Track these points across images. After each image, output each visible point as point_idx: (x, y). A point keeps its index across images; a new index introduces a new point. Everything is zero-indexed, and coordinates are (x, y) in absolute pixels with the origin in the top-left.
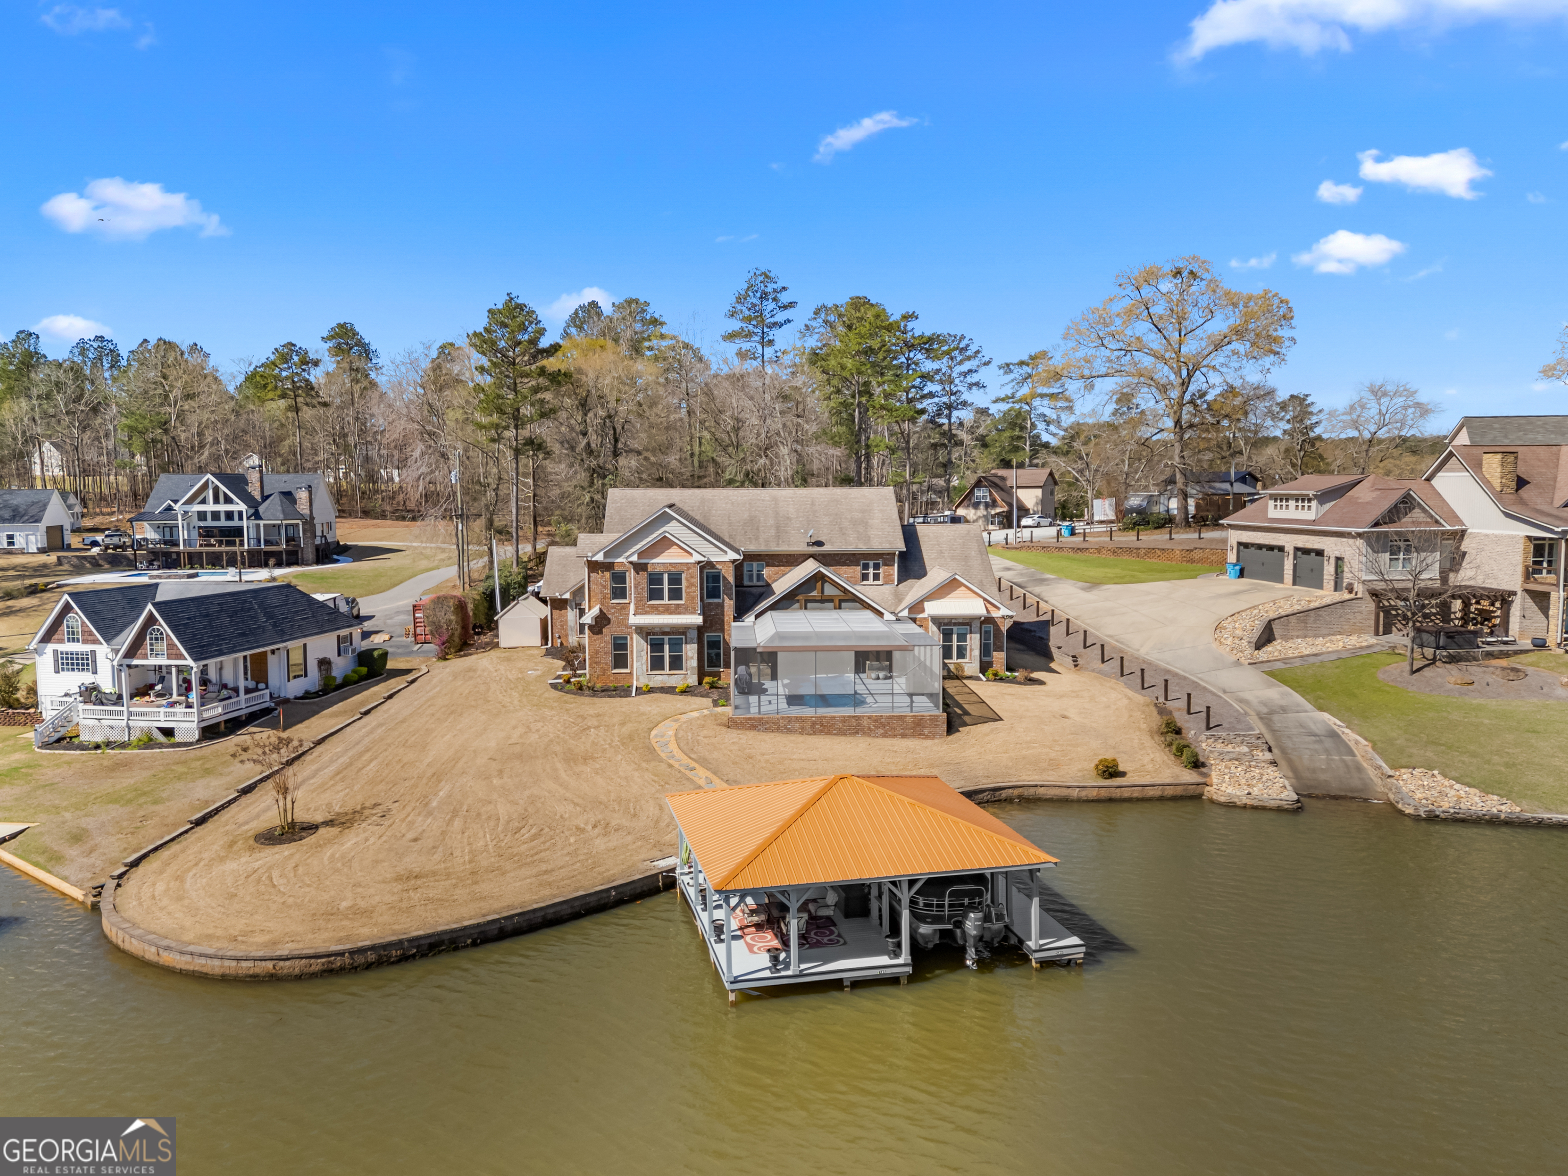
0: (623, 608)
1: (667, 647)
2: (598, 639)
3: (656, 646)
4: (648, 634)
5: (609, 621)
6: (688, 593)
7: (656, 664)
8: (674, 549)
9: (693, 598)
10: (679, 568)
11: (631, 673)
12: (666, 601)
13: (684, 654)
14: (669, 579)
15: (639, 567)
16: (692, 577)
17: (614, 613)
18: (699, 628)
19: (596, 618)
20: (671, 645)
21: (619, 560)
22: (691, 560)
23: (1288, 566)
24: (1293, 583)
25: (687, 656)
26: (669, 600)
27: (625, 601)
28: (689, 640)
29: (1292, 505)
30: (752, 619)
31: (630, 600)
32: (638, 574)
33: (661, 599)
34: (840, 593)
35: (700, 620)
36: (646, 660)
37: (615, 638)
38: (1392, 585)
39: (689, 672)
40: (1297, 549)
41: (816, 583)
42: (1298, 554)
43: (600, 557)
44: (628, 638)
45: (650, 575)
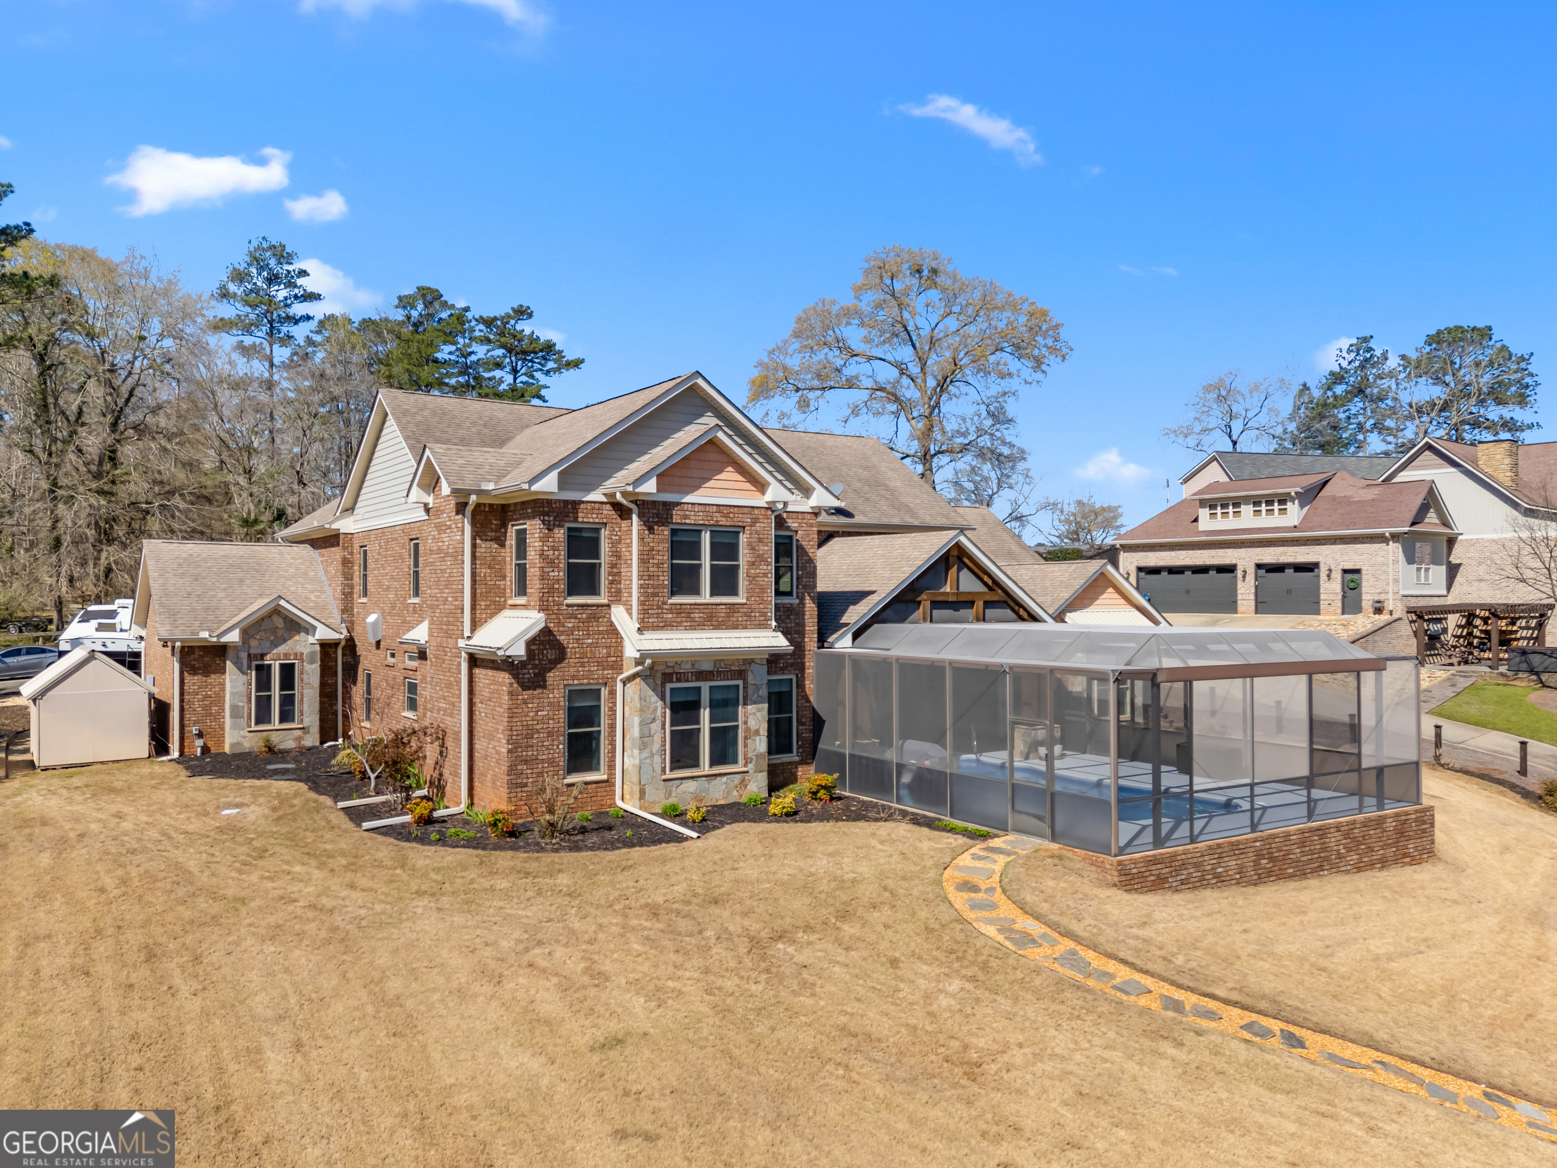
0: (594, 618)
1: (705, 714)
2: (531, 700)
3: (683, 709)
4: (667, 677)
5: (561, 654)
6: (752, 578)
7: (683, 752)
8: (729, 474)
9: (763, 590)
10: (737, 519)
11: (609, 783)
12: (706, 596)
13: (740, 723)
14: (713, 545)
15: (654, 512)
16: (760, 540)
17: (570, 631)
18: (774, 660)
19: (530, 643)
20: (714, 705)
21: (591, 497)
22: (761, 501)
23: (1246, 591)
24: (1257, 612)
25: (747, 730)
26: (712, 595)
27: (602, 599)
28: (750, 690)
29: (1247, 510)
30: (847, 641)
31: (617, 596)
32: (651, 529)
33: (696, 591)
34: (984, 589)
35: (780, 641)
36: (657, 746)
37: (573, 694)
38: (1422, 603)
39: (750, 766)
40: (1259, 566)
41: (947, 570)
42: (1262, 572)
43: (549, 485)
44: (604, 692)
45: (674, 532)
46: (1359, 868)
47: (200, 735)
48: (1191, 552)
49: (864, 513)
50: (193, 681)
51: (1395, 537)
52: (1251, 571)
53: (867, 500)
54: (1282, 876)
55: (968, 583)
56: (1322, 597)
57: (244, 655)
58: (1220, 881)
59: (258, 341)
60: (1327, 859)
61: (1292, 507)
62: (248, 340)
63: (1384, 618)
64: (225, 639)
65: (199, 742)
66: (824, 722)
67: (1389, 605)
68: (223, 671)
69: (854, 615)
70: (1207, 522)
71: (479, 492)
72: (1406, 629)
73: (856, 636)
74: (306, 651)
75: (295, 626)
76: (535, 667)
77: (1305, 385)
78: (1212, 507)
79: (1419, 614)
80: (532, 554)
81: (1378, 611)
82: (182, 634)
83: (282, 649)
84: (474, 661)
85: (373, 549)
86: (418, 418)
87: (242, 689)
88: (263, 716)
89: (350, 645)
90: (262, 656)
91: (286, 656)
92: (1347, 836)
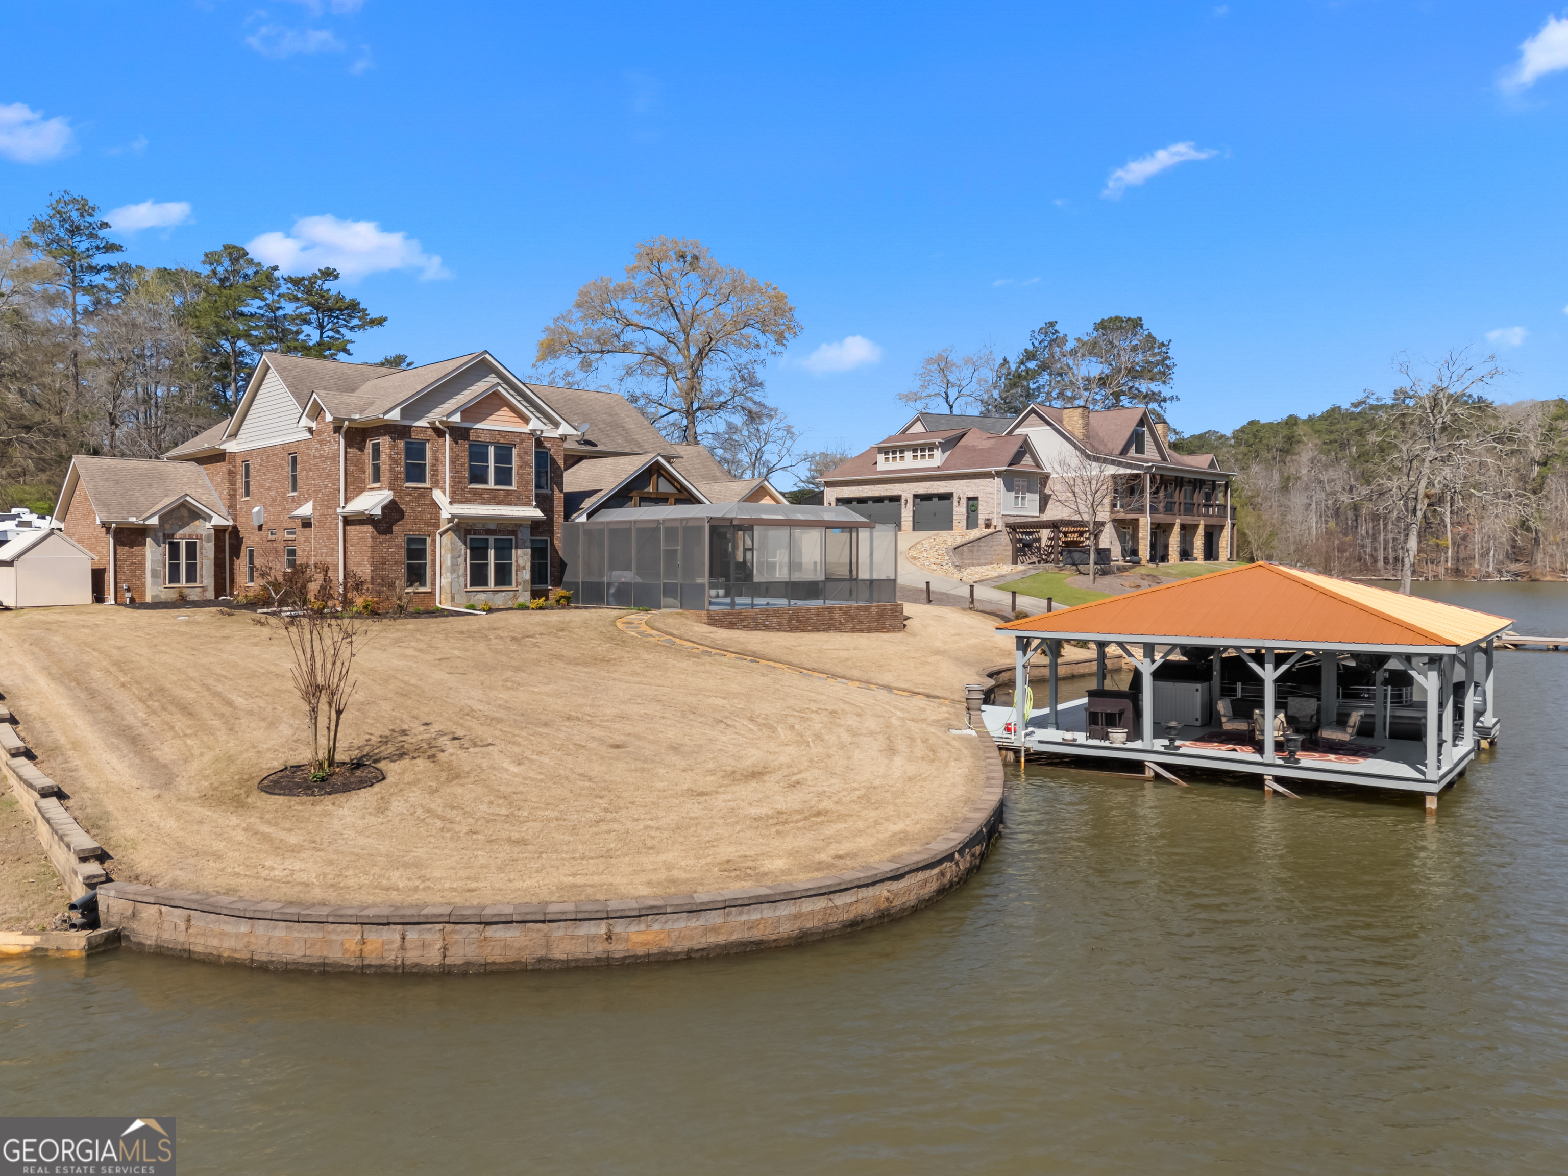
0: (422, 496)
1: (492, 553)
2: (386, 540)
3: (478, 551)
4: (468, 532)
5: (401, 515)
6: (520, 476)
7: (478, 577)
8: (505, 412)
9: (528, 483)
10: (512, 440)
11: (432, 594)
12: (491, 485)
13: (513, 561)
14: (496, 454)
15: (459, 434)
16: (526, 453)
17: (408, 503)
18: (535, 525)
19: (384, 508)
20: (496, 549)
21: (418, 424)
22: (526, 429)
23: (907, 514)
24: (914, 530)
25: (518, 566)
26: (496, 484)
27: (427, 485)
28: (520, 542)
29: (908, 455)
30: (583, 519)
31: (436, 484)
32: (457, 443)
33: (485, 482)
34: (676, 491)
35: (538, 513)
36: (461, 572)
37: (410, 541)
38: (1018, 520)
39: (520, 588)
40: (916, 496)
41: (651, 476)
42: (918, 500)
43: (395, 415)
44: (429, 540)
45: (471, 445)
46: (853, 631)
48: (872, 487)
49: (605, 445)
50: (123, 551)
51: (999, 474)
52: (910, 500)
53: (608, 436)
54: (804, 630)
55: (664, 487)
56: (955, 517)
57: (160, 535)
58: (767, 628)
59: (61, 289)
60: (833, 624)
61: (937, 453)
63: (991, 530)
64: (147, 523)
65: (128, 595)
66: (566, 565)
67: (994, 523)
68: (145, 545)
69: (588, 504)
70: (884, 465)
71: (350, 420)
72: (1005, 539)
73: (589, 516)
74: (204, 533)
75: (195, 515)
76: (387, 523)
77: (1005, 360)
78: (886, 453)
79: (1013, 528)
80: (384, 457)
81: (988, 526)
82: (115, 519)
83: (186, 530)
84: (348, 521)
85: (254, 464)
86: (294, 373)
87: (160, 558)
88: (174, 576)
89: (235, 531)
90: (172, 536)
91: (190, 536)
92: (846, 613)
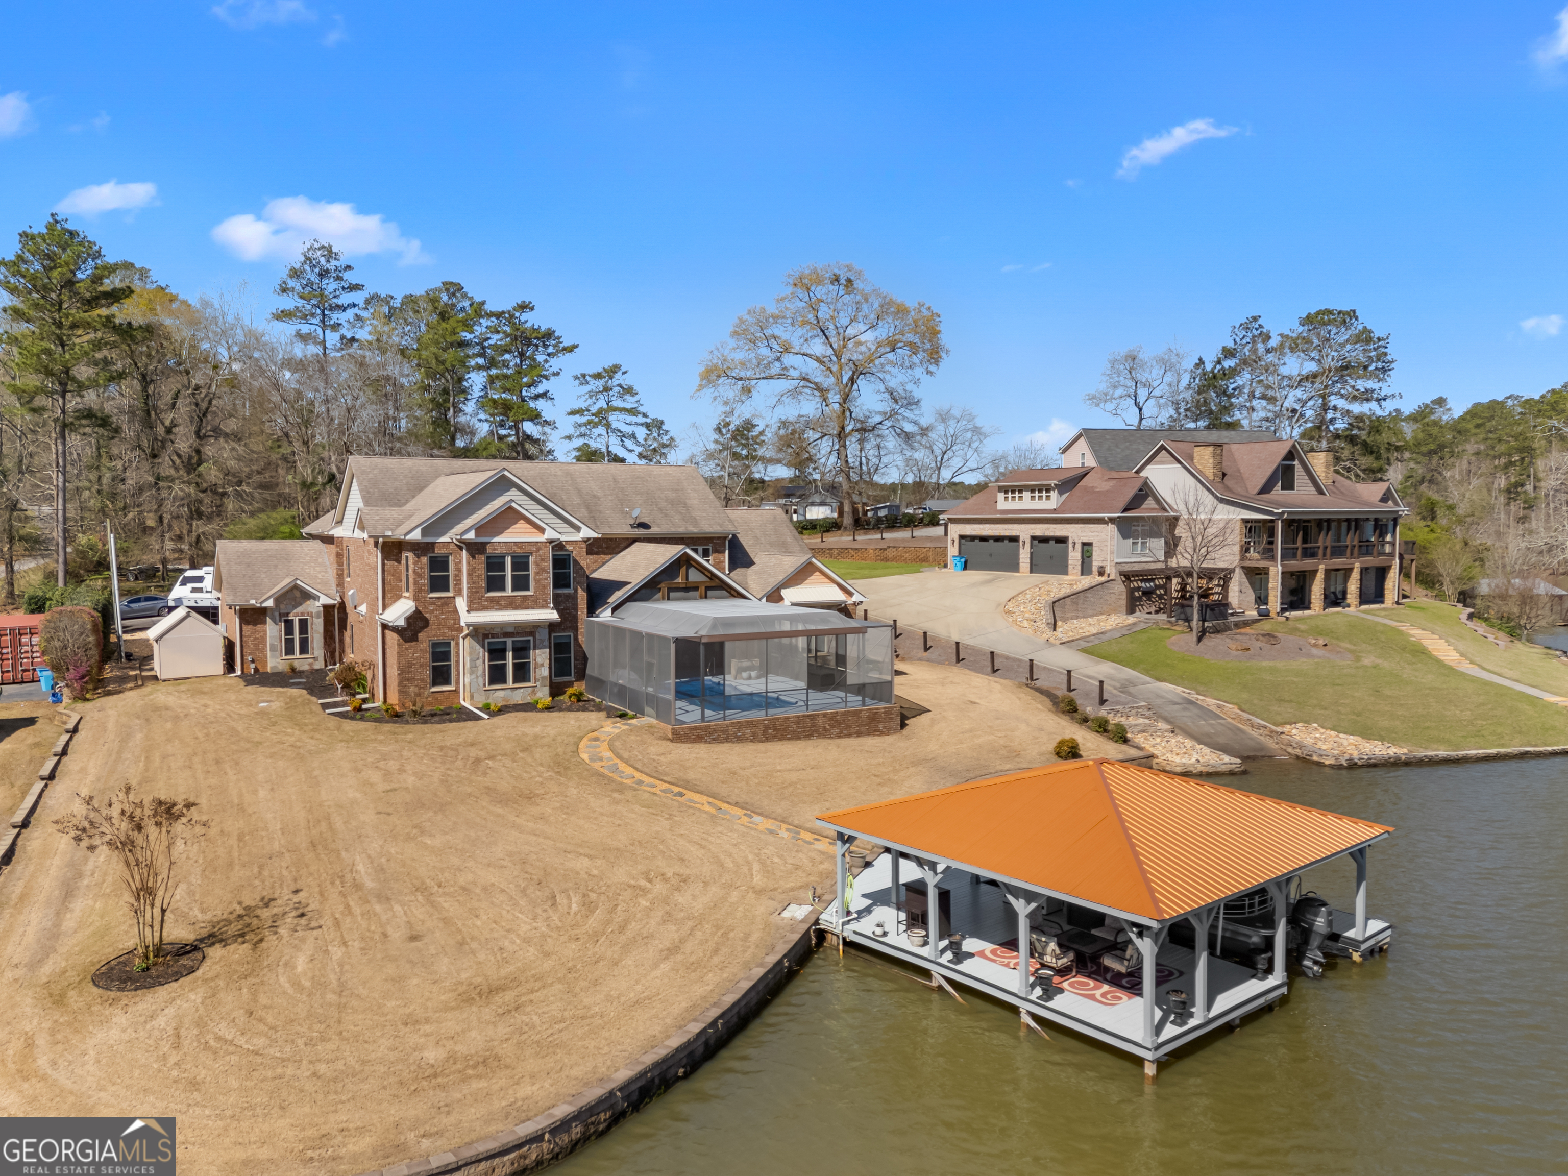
0: (445, 604)
1: (510, 655)
2: (410, 647)
3: (496, 653)
4: (486, 636)
5: (426, 623)
6: (537, 581)
7: (497, 675)
8: (522, 524)
9: (545, 587)
10: (527, 549)
11: (456, 691)
12: (509, 592)
13: (531, 660)
14: (513, 564)
15: (475, 548)
16: (542, 560)
17: (432, 611)
18: (552, 626)
19: (409, 619)
20: (515, 650)
21: (442, 539)
22: (543, 538)
23: (1024, 555)
24: (1031, 572)
25: (536, 664)
26: (513, 590)
27: (450, 594)
28: (538, 642)
29: (1027, 495)
30: (609, 612)
31: (459, 592)
32: (474, 557)
33: (503, 589)
34: (707, 579)
35: (553, 615)
36: (480, 672)
37: (435, 645)
38: (1136, 567)
39: (538, 684)
40: (1033, 538)
41: (680, 567)
42: (1036, 542)
43: (416, 535)
44: (453, 643)
45: (488, 558)
46: (839, 736)
47: (253, 661)
48: (994, 525)
49: (659, 526)
50: (247, 629)
51: (1112, 520)
52: (1028, 541)
55: (694, 576)
56: (1070, 562)
57: (277, 614)
58: (740, 739)
59: (313, 328)
60: (817, 731)
61: (1054, 494)
62: (305, 329)
63: (1105, 578)
64: (265, 605)
65: (253, 666)
66: (587, 658)
67: (1108, 571)
68: (265, 623)
69: (617, 596)
70: (1004, 503)
71: (384, 537)
72: (1119, 588)
73: (614, 610)
74: (314, 611)
75: (307, 596)
76: (411, 631)
78: (1006, 492)
79: (1127, 576)
80: (411, 571)
81: (1101, 574)
82: (240, 602)
83: (299, 610)
84: (385, 627)
85: (351, 548)
87: (277, 634)
88: (289, 650)
89: (342, 606)
90: (287, 614)
91: (302, 614)
92: (831, 719)
